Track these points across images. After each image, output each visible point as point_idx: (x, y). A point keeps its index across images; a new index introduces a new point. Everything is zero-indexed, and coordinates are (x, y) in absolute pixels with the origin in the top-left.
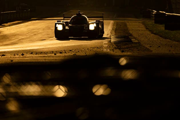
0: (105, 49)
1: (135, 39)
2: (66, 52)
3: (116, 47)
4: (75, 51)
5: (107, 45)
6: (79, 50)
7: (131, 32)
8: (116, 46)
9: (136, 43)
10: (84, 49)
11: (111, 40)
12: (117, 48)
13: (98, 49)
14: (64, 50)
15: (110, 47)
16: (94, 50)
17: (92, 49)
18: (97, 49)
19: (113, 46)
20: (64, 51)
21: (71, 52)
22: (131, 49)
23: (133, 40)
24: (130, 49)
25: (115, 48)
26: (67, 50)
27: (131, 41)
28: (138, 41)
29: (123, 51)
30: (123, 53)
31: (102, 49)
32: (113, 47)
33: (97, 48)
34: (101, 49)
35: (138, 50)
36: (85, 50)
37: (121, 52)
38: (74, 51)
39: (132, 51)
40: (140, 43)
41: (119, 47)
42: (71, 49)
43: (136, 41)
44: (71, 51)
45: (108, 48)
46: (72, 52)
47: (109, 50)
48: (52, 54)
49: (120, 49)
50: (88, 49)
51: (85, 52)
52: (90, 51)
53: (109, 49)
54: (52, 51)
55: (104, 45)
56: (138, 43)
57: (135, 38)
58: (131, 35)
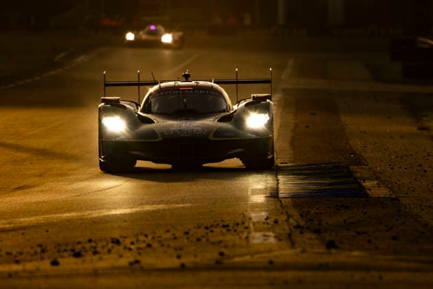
0: (256, 230)
1: (375, 182)
2: (99, 249)
3: (302, 223)
4: (132, 243)
5: (264, 214)
6: (150, 237)
7: (357, 144)
8: (301, 215)
9: (381, 202)
10: (168, 235)
11: (277, 189)
12: (308, 228)
13: (228, 230)
14: (90, 241)
15: (276, 222)
16: (212, 239)
17: (202, 232)
18: (224, 234)
19: (289, 216)
20: (88, 246)
21: (116, 247)
22: (364, 233)
23: (367, 184)
24: (358, 233)
25: (298, 227)
26: (101, 240)
27: (361, 193)
28: (391, 189)
29: (330, 245)
30: (333, 251)
31: (245, 235)
32: (287, 221)
33: (224, 230)
34: (242, 232)
35: (394, 238)
36: (175, 238)
37: (323, 250)
38: (128, 242)
39: (369, 241)
40: (397, 199)
41: (316, 223)
42: (116, 235)
43: (383, 192)
44: (117, 242)
45: (268, 230)
46: (121, 248)
47: (272, 240)
48: (42, 259)
49: (317, 232)
50: (187, 233)
51: (176, 249)
52: (194, 240)
53: (271, 234)
54: (40, 246)
55: (253, 215)
56: (392, 199)
57: (376, 176)
58: (359, 161)
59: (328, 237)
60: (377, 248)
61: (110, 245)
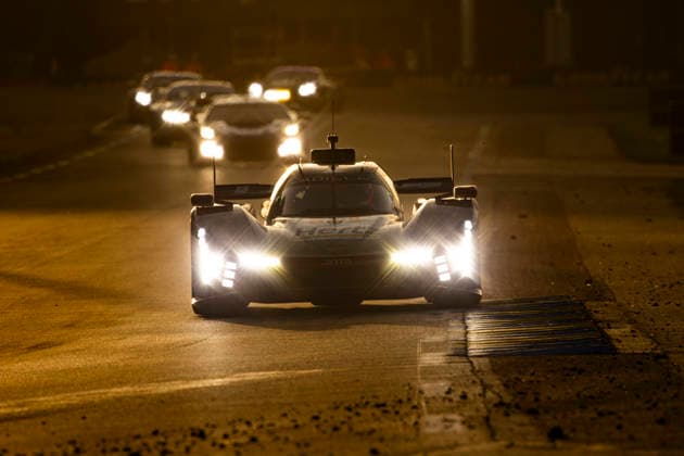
0: (431, 412)
1: (628, 329)
2: (170, 447)
3: (507, 399)
4: (226, 436)
5: (443, 385)
6: (255, 426)
7: (596, 266)
8: (506, 386)
9: (638, 361)
10: (286, 422)
11: (466, 342)
12: (517, 406)
13: (385, 412)
14: (156, 433)
15: (464, 397)
16: (360, 428)
17: (341, 415)
18: (377, 419)
19: (485, 387)
20: (152, 442)
21: (199, 443)
22: (611, 413)
23: (613, 332)
24: (601, 414)
25: (501, 404)
26: (174, 431)
27: (606, 346)
28: (654, 339)
30: (559, 444)
31: (413, 419)
32: (483, 395)
33: (378, 412)
34: (407, 414)
35: (661, 421)
36: (296, 427)
37: (542, 442)
38: (218, 433)
39: (619, 427)
40: (665, 356)
41: (531, 397)
42: (199, 423)
43: (641, 345)
44: (201, 435)
45: (452, 410)
46: (207, 444)
47: (458, 427)
49: (532, 412)
50: (316, 418)
51: (298, 445)
52: (329, 430)
53: (455, 417)
54: (72, 442)
55: (426, 386)
56: (657, 357)
57: (629, 318)
58: (600, 293)
59: (551, 422)
60: (632, 438)
61: (190, 439)
